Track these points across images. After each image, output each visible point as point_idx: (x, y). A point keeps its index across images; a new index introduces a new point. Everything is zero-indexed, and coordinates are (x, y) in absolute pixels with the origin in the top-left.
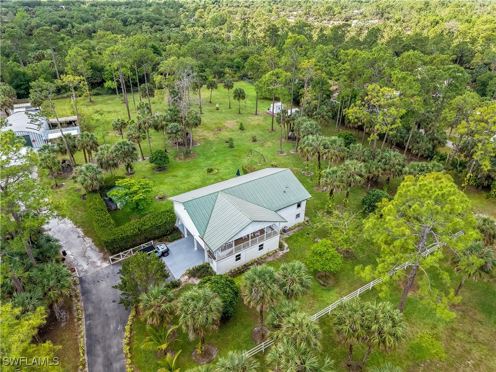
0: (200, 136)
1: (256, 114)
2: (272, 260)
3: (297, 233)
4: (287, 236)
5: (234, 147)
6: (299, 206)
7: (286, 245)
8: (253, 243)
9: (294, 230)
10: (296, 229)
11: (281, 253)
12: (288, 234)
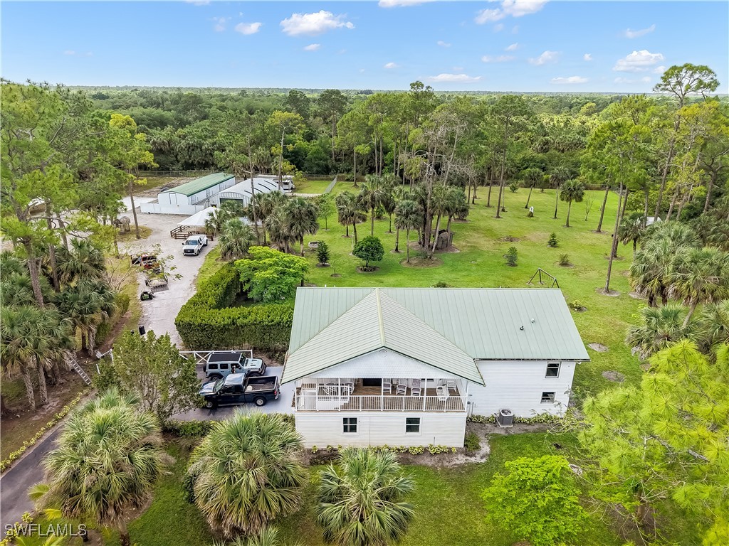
0: (468, 242)
1: (599, 231)
2: (430, 464)
3: (531, 435)
4: (503, 433)
5: (516, 265)
6: (553, 370)
7: (485, 448)
8: (392, 406)
9: (528, 428)
10: (536, 426)
11: (461, 459)
12: (506, 430)
